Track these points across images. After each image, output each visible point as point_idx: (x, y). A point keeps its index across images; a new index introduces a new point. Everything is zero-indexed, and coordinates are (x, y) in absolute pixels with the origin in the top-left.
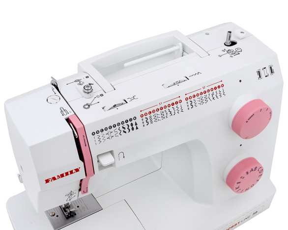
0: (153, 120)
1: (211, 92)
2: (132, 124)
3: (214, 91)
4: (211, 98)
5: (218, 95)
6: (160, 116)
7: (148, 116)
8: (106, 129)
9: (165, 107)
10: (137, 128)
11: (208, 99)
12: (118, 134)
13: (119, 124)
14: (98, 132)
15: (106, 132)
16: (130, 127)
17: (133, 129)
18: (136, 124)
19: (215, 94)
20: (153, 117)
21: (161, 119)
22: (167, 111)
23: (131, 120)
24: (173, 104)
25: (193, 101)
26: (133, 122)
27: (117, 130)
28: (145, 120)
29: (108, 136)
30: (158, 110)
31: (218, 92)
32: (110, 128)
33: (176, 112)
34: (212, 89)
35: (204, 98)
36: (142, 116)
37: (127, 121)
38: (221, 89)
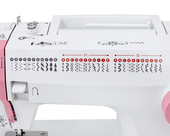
0: (74, 69)
1: (145, 63)
2: (51, 65)
3: (149, 63)
4: (144, 69)
5: (153, 69)
6: (82, 67)
7: (70, 63)
8: (25, 59)
9: (90, 60)
10: (55, 70)
11: (140, 69)
12: (35, 69)
13: (38, 59)
14: (16, 59)
15: (25, 63)
16: (49, 67)
17: (51, 69)
18: (55, 66)
19: (150, 66)
20: (74, 66)
21: (82, 70)
22: (91, 65)
23: (51, 60)
24: (99, 60)
25: (122, 65)
26: (53, 63)
27: (35, 65)
28: (65, 65)
29: (25, 67)
30: (81, 60)
31: (154, 66)
32: (29, 60)
33: (101, 69)
34: (147, 61)
35: (135, 66)
36: (63, 60)
37: (47, 60)
38: (158, 64)
